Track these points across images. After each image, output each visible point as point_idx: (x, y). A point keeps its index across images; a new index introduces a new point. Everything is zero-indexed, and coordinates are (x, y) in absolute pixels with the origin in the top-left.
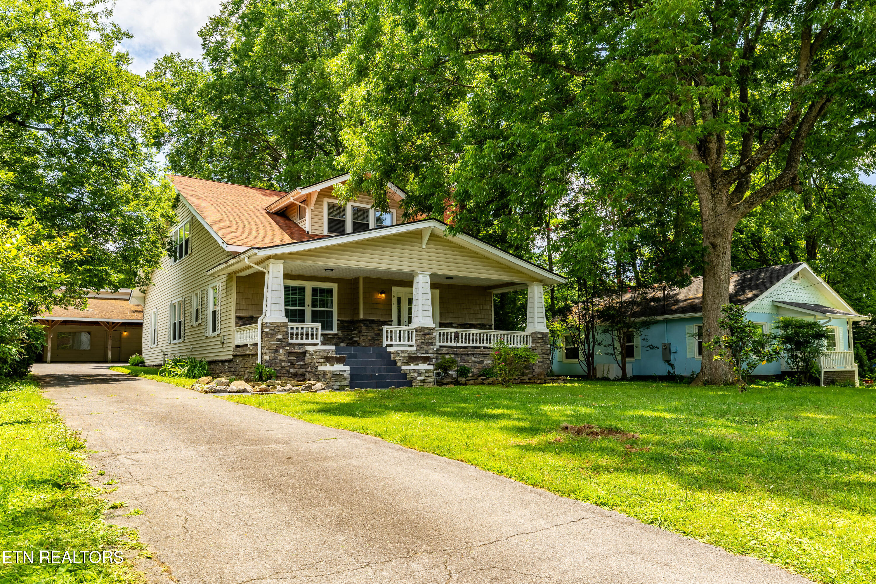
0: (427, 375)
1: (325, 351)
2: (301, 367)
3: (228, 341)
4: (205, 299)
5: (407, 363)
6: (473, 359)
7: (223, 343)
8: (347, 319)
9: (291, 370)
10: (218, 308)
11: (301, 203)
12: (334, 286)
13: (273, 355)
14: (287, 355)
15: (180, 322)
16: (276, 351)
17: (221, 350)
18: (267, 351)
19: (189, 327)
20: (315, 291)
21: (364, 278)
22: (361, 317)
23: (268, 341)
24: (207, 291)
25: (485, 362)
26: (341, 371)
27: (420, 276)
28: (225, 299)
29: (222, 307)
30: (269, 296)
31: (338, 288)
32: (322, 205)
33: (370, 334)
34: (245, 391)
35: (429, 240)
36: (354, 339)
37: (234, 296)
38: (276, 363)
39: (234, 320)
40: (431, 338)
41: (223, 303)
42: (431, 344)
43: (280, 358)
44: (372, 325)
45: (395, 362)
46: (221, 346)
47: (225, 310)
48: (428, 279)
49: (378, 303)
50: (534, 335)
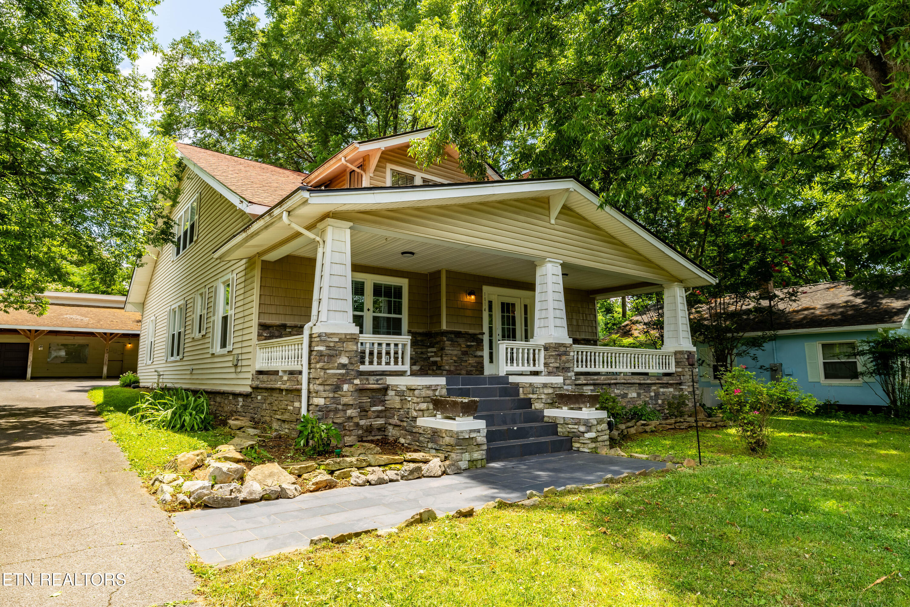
0: (598, 428)
1: (429, 387)
2: (379, 415)
3: (245, 363)
4: (213, 299)
5: (552, 405)
6: (616, 391)
7: (236, 366)
8: (421, 331)
9: (362, 422)
10: (231, 312)
11: (358, 168)
12: (404, 283)
13: (331, 395)
14: (356, 394)
15: (180, 333)
16: (337, 388)
17: (233, 376)
18: (321, 388)
19: (190, 340)
20: (376, 288)
21: (448, 272)
22: (444, 327)
23: (322, 368)
24: (216, 288)
25: (630, 396)
26: (471, 431)
27: (549, 266)
28: (241, 297)
29: (238, 310)
30: (326, 284)
31: (410, 286)
32: (385, 173)
33: (455, 352)
34: (281, 495)
35: (560, 213)
36: (432, 359)
37: (256, 292)
38: (336, 411)
39: (255, 330)
40: (568, 361)
41: (238, 304)
42: (568, 370)
43: (344, 400)
44: (459, 340)
45: (528, 403)
46: (233, 370)
47: (241, 315)
48: (559, 270)
49: (464, 308)
50: (679, 356)
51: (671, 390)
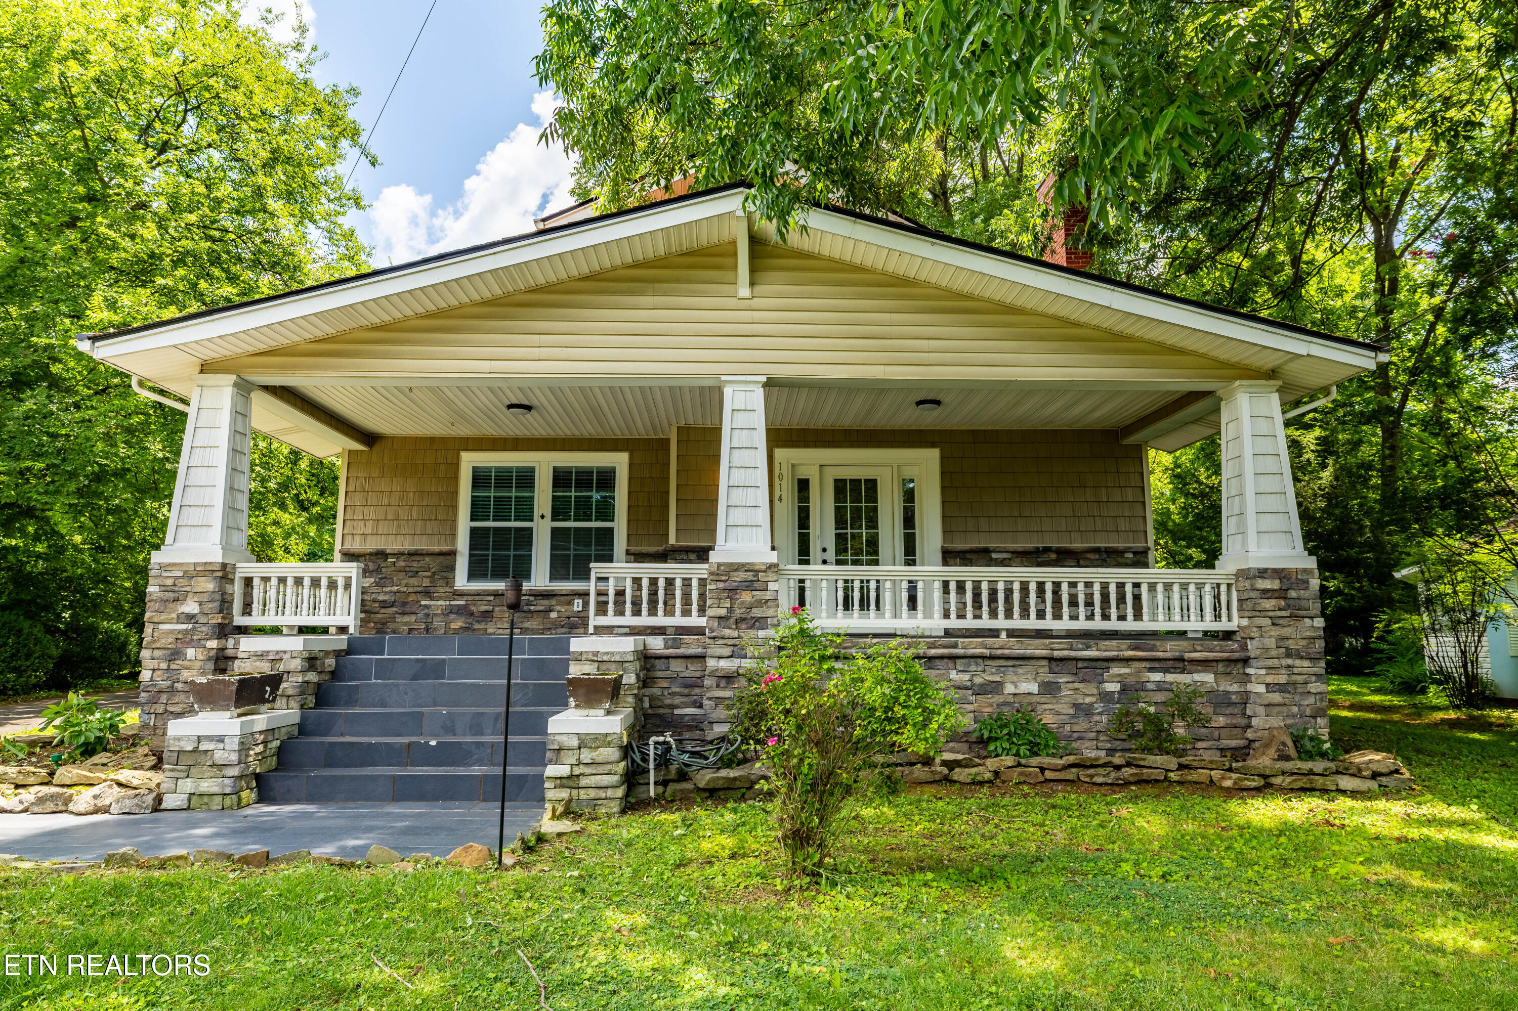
0: (586, 756)
6: (954, 675)
8: (652, 550)
12: (619, 461)
13: (163, 666)
16: (176, 654)
20: (561, 478)
21: (683, 430)
22: (672, 540)
25: (1009, 689)
27: (727, 392)
31: (631, 465)
42: (759, 623)
43: (187, 675)
48: (756, 399)
50: (1242, 584)
51: (1209, 678)
